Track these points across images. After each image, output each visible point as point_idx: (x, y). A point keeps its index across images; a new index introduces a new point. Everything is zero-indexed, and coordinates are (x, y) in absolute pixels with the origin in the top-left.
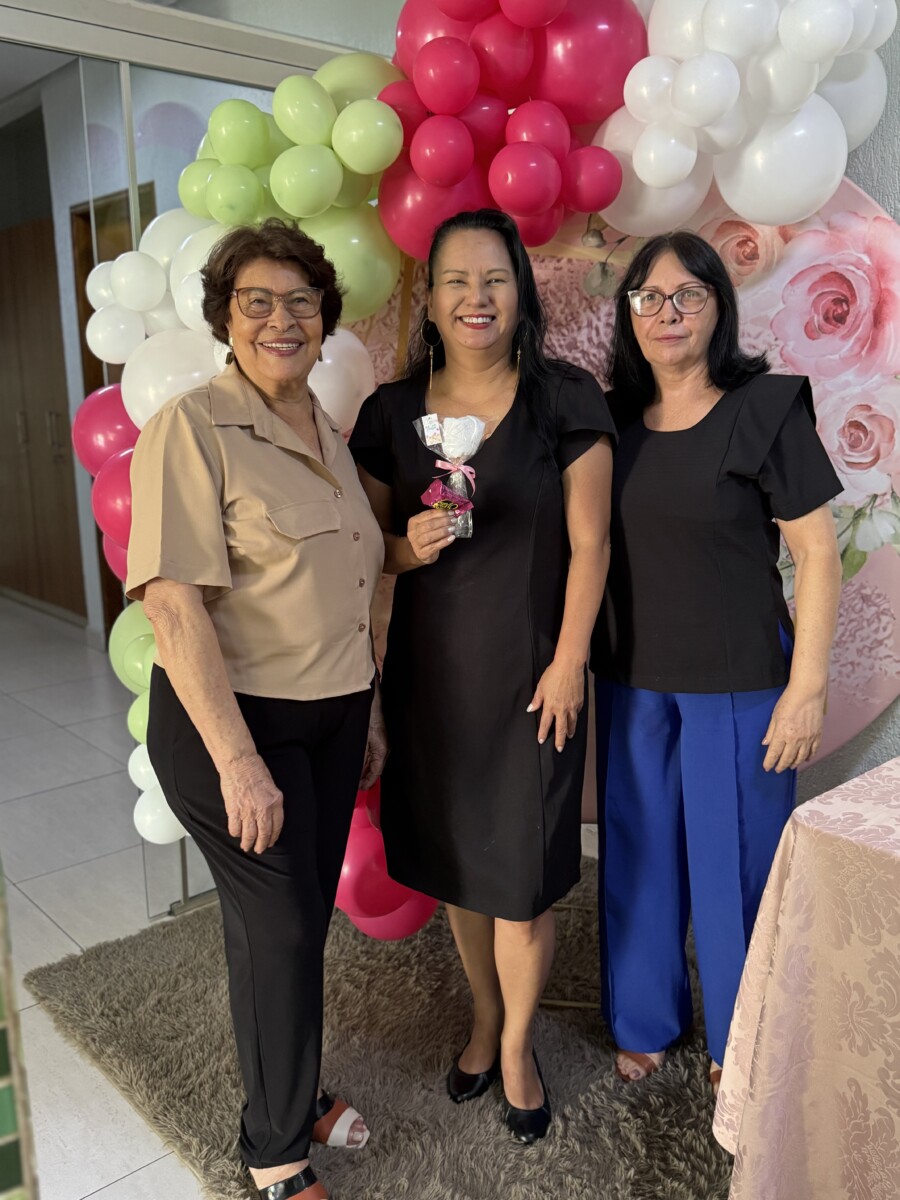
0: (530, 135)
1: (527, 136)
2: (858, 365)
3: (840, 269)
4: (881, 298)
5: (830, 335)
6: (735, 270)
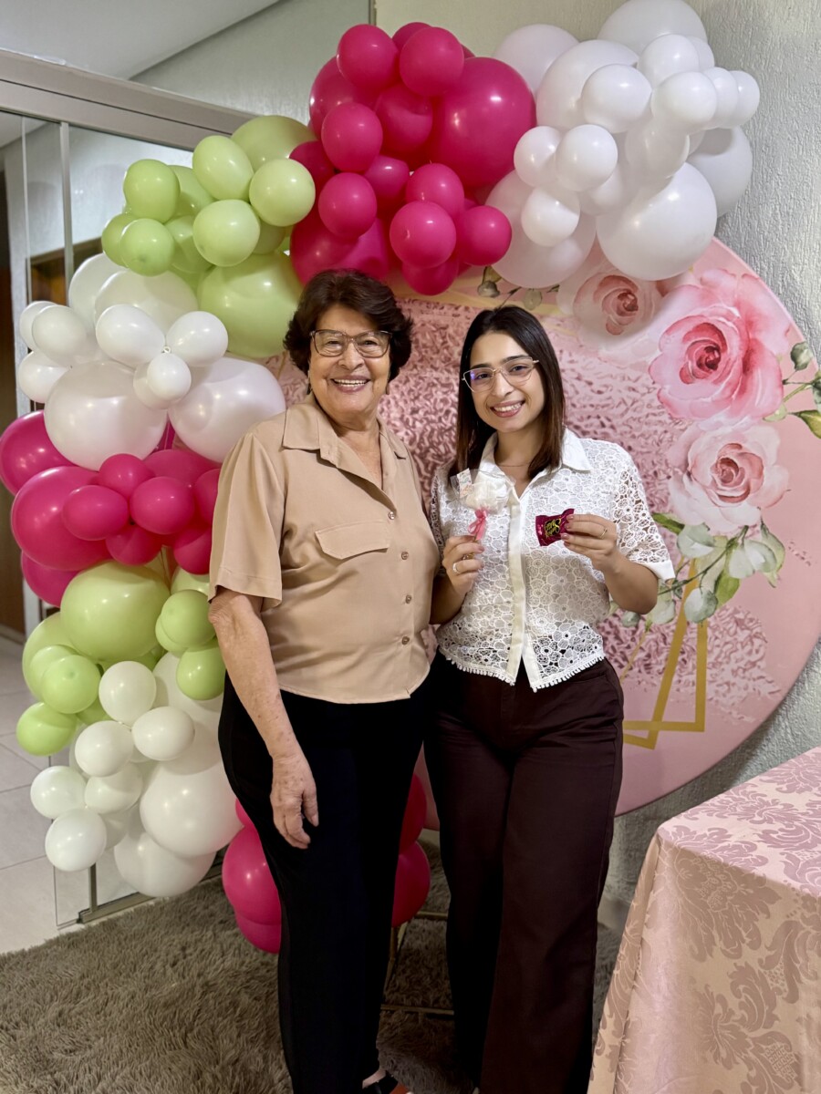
0: (428, 194)
2: (728, 408)
3: (712, 320)
4: (749, 347)
5: (704, 380)
6: (616, 320)
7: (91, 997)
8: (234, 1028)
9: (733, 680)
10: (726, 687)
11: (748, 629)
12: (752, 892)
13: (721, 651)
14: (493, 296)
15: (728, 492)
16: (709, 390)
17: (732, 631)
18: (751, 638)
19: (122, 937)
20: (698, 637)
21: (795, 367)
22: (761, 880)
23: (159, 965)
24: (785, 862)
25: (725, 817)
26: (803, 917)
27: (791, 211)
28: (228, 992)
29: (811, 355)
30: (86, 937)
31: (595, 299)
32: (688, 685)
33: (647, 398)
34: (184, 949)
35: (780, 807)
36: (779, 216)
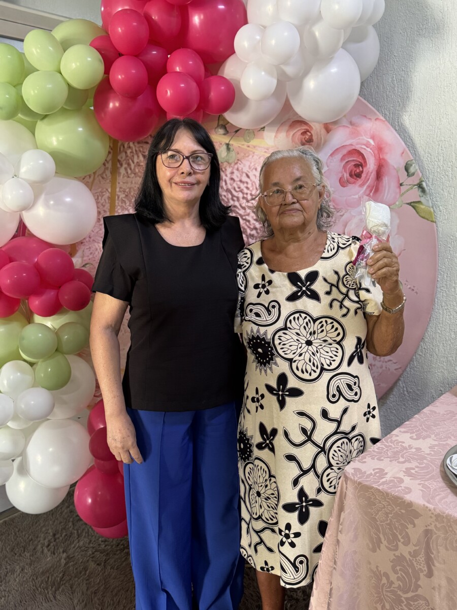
0: (181, 68)
1: (179, 69)
3: (358, 147)
4: (380, 164)
5: (353, 185)
8: (85, 585)
9: (373, 363)
12: (403, 511)
14: (224, 134)
16: (356, 191)
19: (17, 530)
21: (408, 175)
22: (410, 504)
23: (39, 546)
24: (421, 490)
25: (383, 460)
26: (435, 525)
27: (403, 78)
28: (80, 562)
29: (417, 167)
31: (287, 135)
34: (54, 535)
35: (414, 450)
36: (395, 81)
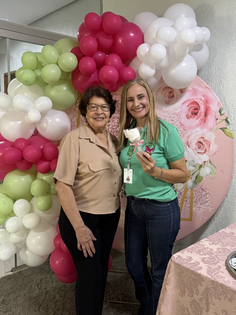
1: (110, 63)
2: (200, 127)
3: (196, 100)
4: (207, 109)
5: (193, 118)
6: (168, 100)
7: (12, 295)
9: (200, 206)
10: (198, 208)
11: (205, 191)
12: (197, 278)
13: (197, 198)
15: (200, 151)
16: (194, 121)
17: (201, 192)
18: (206, 194)
19: (24, 276)
20: (191, 194)
21: (220, 115)
22: (200, 275)
23: (33, 285)
24: (207, 269)
25: (193, 253)
26: (211, 287)
27: (220, 68)
28: (53, 294)
29: (225, 111)
30: (13, 276)
31: (162, 93)
32: (188, 207)
33: (177, 123)
34: (41, 280)
35: (209, 250)
36: (217, 69)
